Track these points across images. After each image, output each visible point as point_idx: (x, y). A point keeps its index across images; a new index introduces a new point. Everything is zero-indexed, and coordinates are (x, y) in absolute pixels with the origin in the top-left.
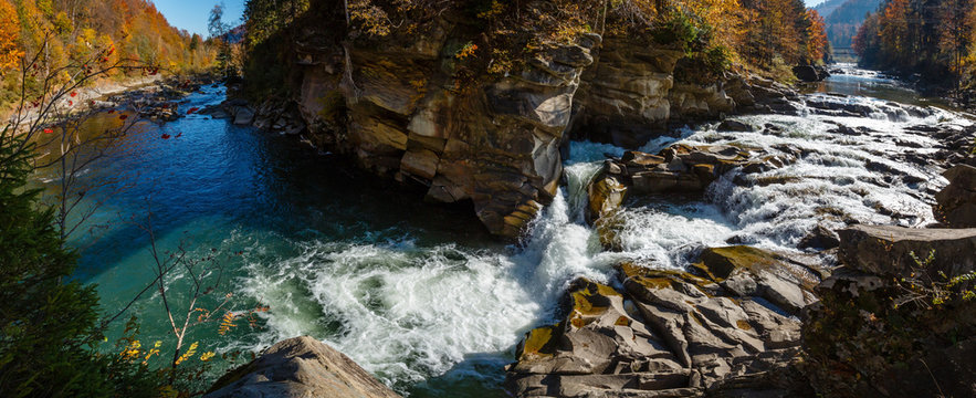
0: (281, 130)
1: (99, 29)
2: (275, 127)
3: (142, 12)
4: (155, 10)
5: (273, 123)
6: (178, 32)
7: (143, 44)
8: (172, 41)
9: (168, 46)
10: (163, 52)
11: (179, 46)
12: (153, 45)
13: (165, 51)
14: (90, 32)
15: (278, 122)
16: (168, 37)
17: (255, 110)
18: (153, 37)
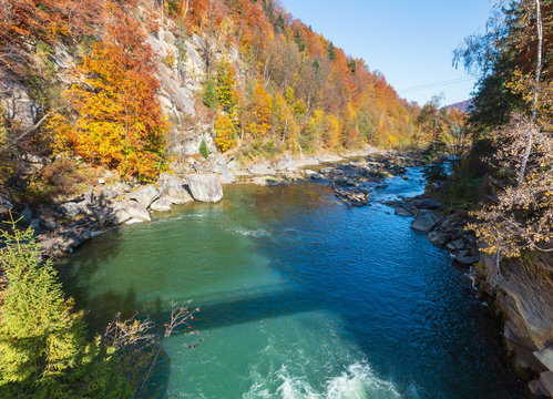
0: (453, 251)
1: (328, 110)
2: (449, 246)
3: (371, 87)
4: (385, 83)
5: (449, 240)
6: (406, 105)
7: (365, 121)
8: (397, 114)
9: (391, 120)
10: (384, 128)
11: (404, 120)
12: (374, 121)
13: (387, 126)
14: (319, 113)
15: (455, 242)
16: (394, 111)
17: (438, 220)
18: (377, 113)
